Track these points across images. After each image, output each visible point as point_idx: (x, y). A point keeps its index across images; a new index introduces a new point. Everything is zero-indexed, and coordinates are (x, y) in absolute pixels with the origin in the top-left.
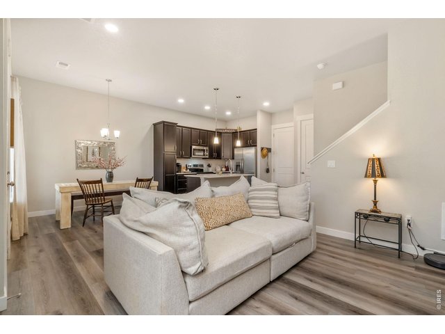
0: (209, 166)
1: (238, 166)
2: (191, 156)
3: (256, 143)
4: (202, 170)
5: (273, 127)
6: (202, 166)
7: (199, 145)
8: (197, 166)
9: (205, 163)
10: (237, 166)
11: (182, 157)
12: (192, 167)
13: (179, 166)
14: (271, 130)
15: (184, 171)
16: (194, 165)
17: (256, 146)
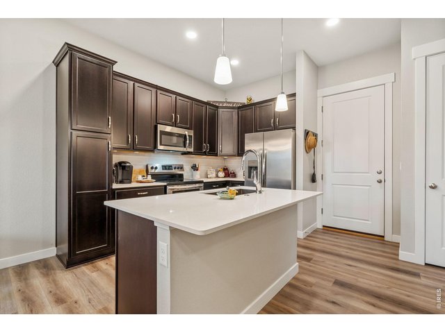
0: (195, 168)
1: (252, 169)
2: (155, 147)
3: (295, 122)
4: (181, 176)
5: (320, 92)
6: (181, 168)
7: (175, 125)
8: (169, 167)
9: (186, 162)
10: (250, 168)
11: (133, 148)
12: (159, 170)
13: (124, 167)
14: (316, 98)
15: (140, 178)
16: (164, 167)
17: (294, 128)
